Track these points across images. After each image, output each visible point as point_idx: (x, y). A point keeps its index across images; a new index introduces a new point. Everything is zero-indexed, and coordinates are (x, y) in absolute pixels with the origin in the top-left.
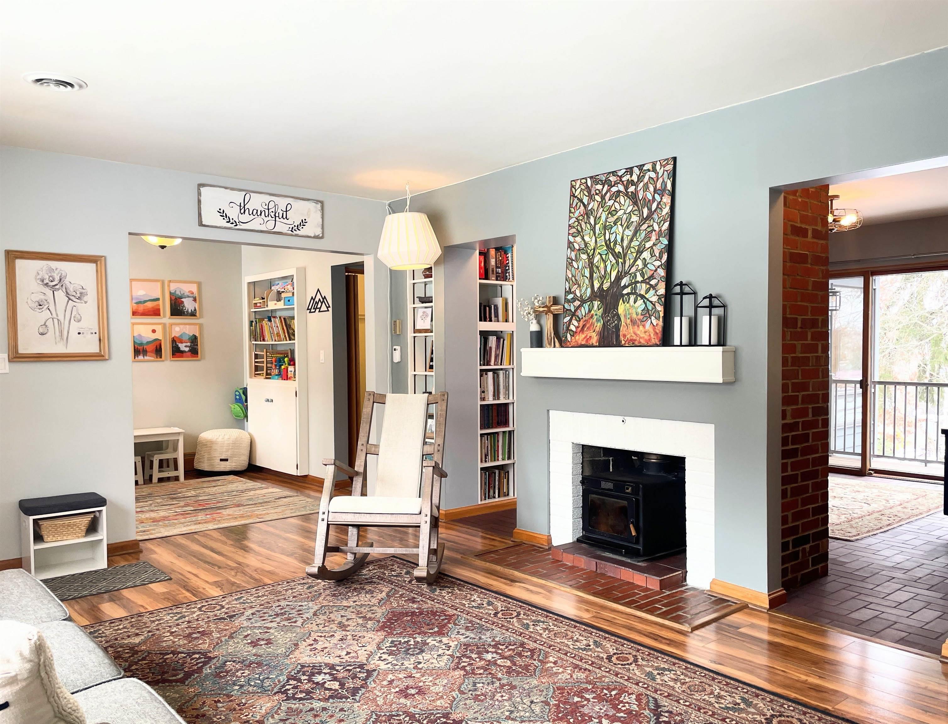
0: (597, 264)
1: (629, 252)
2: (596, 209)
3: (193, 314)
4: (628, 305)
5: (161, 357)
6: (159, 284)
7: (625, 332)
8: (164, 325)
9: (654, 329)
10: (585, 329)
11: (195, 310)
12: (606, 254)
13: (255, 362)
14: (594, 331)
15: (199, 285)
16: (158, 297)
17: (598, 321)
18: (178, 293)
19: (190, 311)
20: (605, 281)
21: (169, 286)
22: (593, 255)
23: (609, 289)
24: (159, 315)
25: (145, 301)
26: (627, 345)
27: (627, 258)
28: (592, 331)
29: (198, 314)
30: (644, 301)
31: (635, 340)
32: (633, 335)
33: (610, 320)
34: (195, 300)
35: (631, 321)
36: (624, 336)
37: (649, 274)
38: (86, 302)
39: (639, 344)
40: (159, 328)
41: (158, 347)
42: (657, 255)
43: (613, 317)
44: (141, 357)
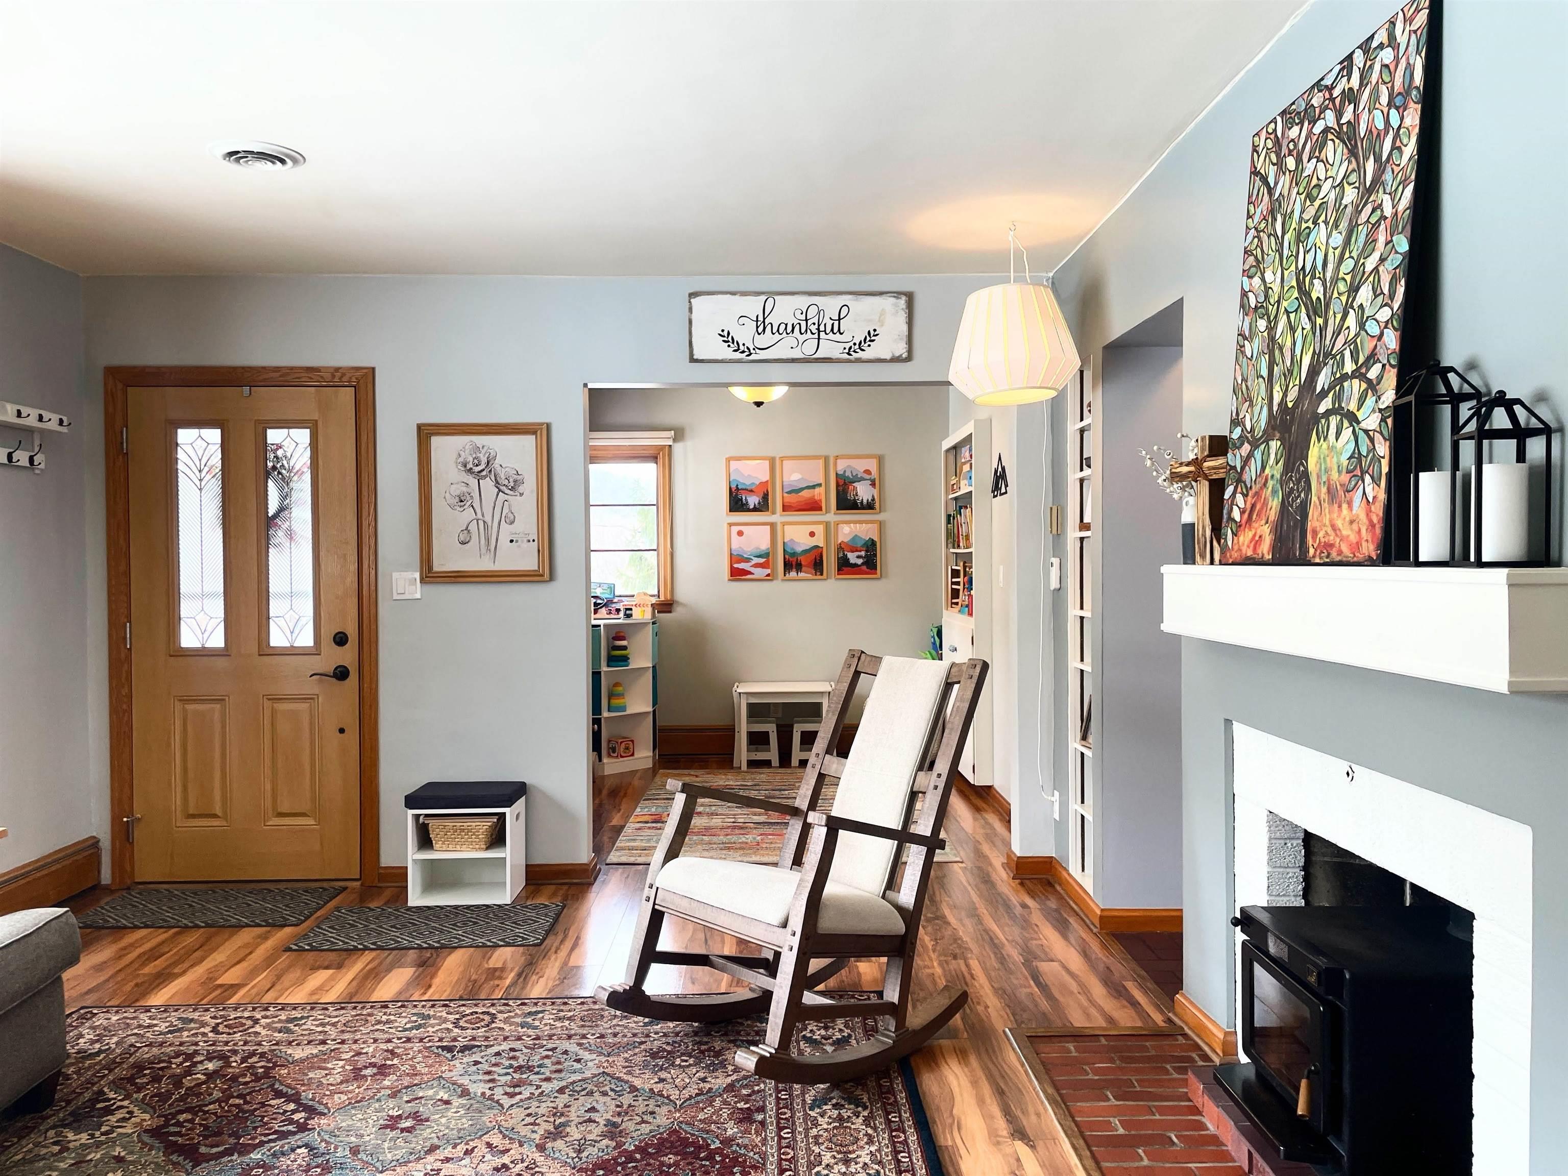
0: (1280, 341)
1: (1335, 295)
2: (1286, 195)
3: (870, 506)
4: (1325, 446)
5: (822, 574)
6: (821, 462)
7: (1317, 524)
8: (827, 525)
9: (1368, 513)
10: (1254, 517)
11: (873, 500)
12: (1296, 311)
13: (953, 583)
14: (1267, 522)
15: (880, 460)
16: (819, 482)
17: (1274, 492)
18: (848, 474)
19: (865, 501)
20: (1291, 385)
21: (835, 464)
22: (1276, 317)
23: (1297, 403)
24: (820, 509)
25: (802, 489)
26: (1317, 560)
27: (1331, 312)
28: (1263, 522)
29: (877, 505)
30: (1354, 432)
31: (1332, 546)
32: (1329, 530)
33: (1292, 490)
34: (873, 484)
35: (1328, 489)
36: (1315, 533)
37: (1369, 346)
38: (521, 495)
39: (1338, 559)
40: (819, 530)
41: (818, 558)
42: (1386, 291)
43: (1298, 482)
44: (793, 574)
